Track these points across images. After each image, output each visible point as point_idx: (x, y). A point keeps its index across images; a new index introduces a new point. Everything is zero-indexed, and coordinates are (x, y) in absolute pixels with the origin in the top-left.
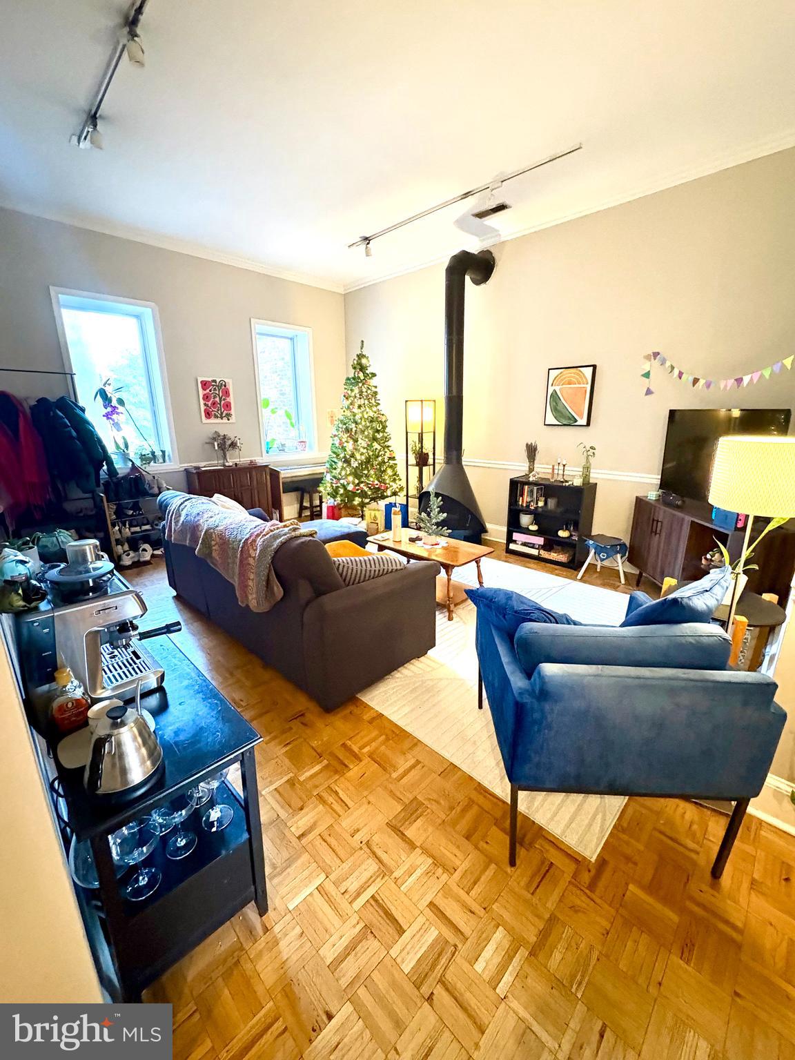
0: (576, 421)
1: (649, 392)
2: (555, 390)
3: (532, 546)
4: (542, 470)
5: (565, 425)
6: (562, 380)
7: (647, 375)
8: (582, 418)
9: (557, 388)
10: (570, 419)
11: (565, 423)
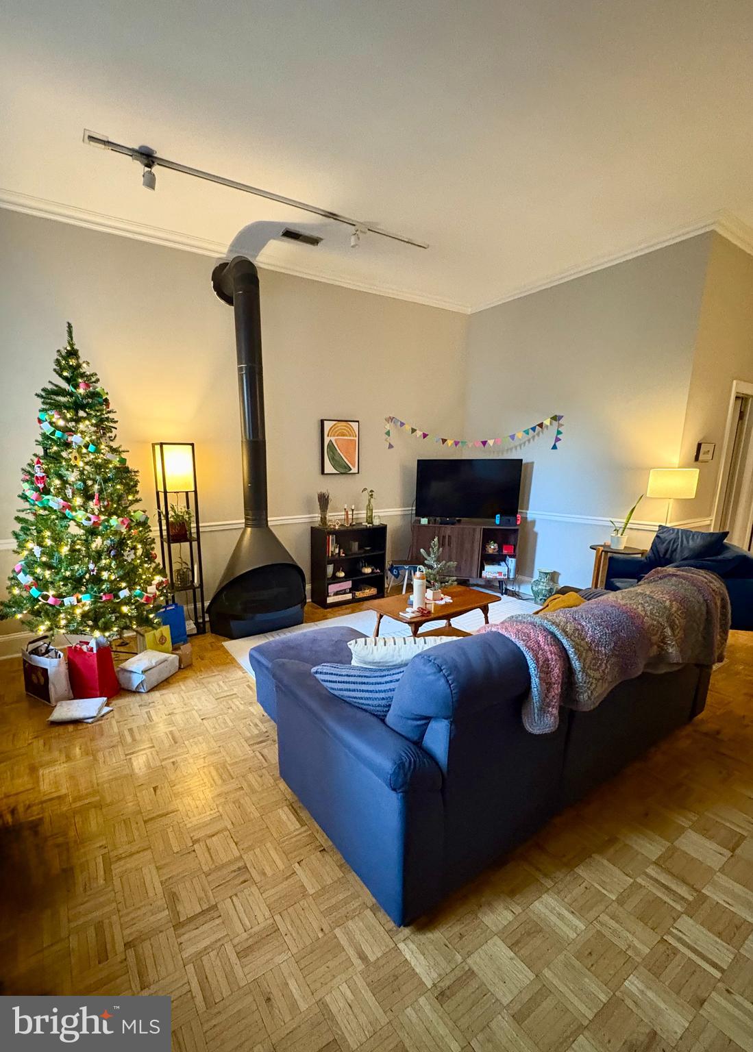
0: (351, 469)
1: (391, 446)
2: (331, 441)
3: (344, 592)
4: (336, 518)
5: (342, 473)
6: (336, 432)
7: (388, 433)
8: (354, 467)
9: (333, 439)
10: (346, 468)
11: (343, 472)
